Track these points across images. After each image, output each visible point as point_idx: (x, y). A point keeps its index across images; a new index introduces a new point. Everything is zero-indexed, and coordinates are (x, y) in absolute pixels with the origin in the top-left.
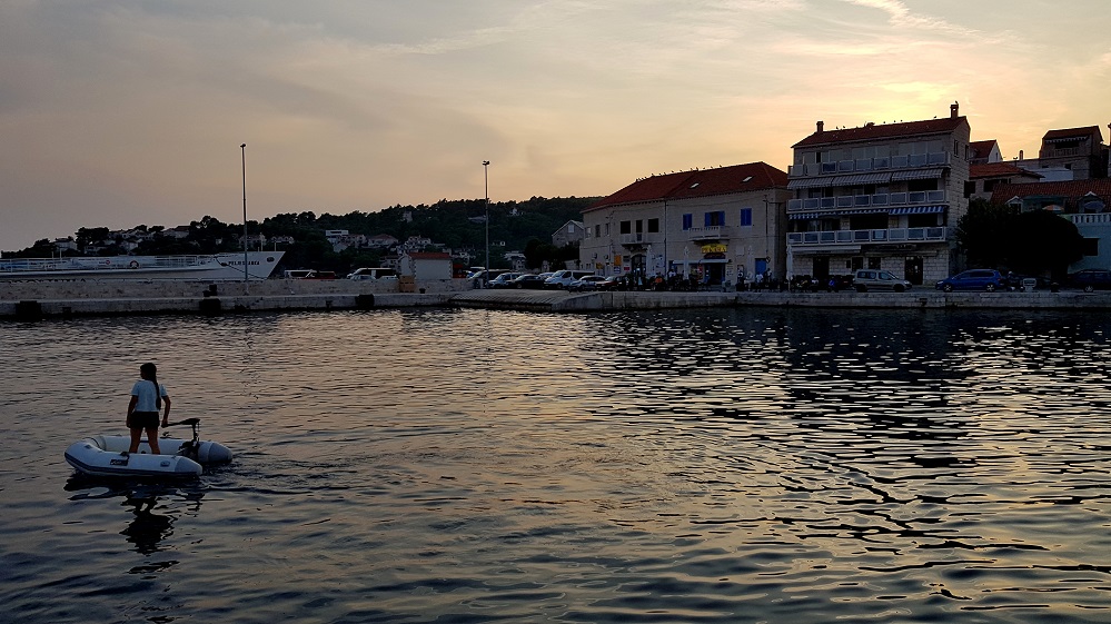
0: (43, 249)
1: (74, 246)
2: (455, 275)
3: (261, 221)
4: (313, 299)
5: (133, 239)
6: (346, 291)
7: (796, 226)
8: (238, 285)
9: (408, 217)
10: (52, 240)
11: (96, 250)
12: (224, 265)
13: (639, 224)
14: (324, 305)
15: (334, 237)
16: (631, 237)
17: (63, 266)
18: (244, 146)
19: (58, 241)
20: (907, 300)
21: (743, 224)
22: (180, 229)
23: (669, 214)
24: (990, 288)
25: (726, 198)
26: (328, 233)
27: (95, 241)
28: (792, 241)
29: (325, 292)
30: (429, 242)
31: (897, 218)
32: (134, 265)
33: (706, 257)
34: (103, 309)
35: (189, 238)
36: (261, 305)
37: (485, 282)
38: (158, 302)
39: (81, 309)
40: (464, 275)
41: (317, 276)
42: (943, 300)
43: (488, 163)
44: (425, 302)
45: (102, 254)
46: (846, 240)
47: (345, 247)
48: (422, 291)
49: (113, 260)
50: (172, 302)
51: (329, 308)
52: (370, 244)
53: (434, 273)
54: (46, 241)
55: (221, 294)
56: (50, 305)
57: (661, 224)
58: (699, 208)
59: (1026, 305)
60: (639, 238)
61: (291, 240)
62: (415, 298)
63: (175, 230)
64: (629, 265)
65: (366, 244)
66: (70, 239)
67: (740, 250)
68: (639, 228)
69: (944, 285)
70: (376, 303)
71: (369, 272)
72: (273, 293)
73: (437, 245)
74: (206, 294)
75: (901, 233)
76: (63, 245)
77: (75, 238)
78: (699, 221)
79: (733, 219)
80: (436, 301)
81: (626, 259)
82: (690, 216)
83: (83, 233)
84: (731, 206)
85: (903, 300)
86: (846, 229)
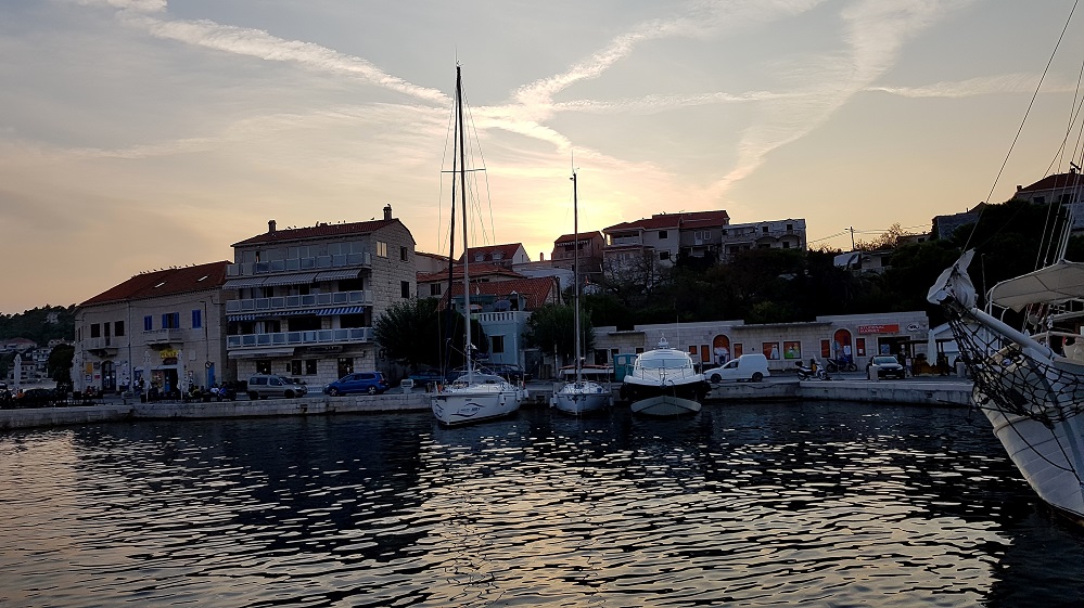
7: (239, 328)
9: (53, 319)
13: (107, 326)
16: (100, 342)
20: (289, 407)
21: (194, 326)
23: (132, 316)
24: (372, 390)
25: (180, 299)
28: (232, 344)
31: (330, 318)
33: (165, 363)
42: (323, 405)
46: (283, 343)
57: (126, 329)
58: (158, 309)
59: (396, 408)
60: (108, 343)
64: (99, 372)
67: (192, 355)
68: (107, 333)
69: (330, 388)
75: (333, 334)
78: (157, 323)
79: (185, 322)
81: (96, 365)
82: (150, 318)
84: (184, 306)
85: (285, 407)
86: (285, 331)
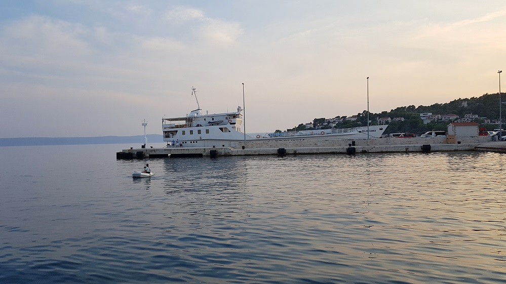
0: (301, 127)
1: (312, 126)
2: (481, 134)
3: (389, 111)
4: (399, 147)
5: (334, 122)
6: (417, 143)
8: (365, 141)
9: (465, 104)
10: (304, 124)
11: (320, 127)
12: (360, 132)
14: (405, 150)
15: (425, 117)
17: (296, 134)
18: (368, 78)
19: (307, 124)
22: (353, 117)
26: (421, 115)
27: (320, 123)
29: (406, 144)
30: (477, 116)
32: (323, 133)
34: (308, 152)
35: (357, 121)
36: (374, 150)
37: (499, 137)
38: (330, 149)
39: (300, 152)
40: (486, 134)
41: (405, 136)
43: (501, 72)
44: (460, 148)
45: (322, 128)
47: (429, 121)
48: (459, 143)
49: (326, 131)
50: (335, 149)
51: (407, 152)
52: (443, 119)
53: (467, 133)
54: (302, 124)
55: (357, 145)
56: (289, 150)
61: (403, 119)
62: (455, 146)
63: (351, 117)
65: (441, 119)
66: (311, 123)
70: (432, 149)
71: (431, 134)
72: (381, 144)
73: (481, 118)
74: (350, 145)
76: (308, 125)
77: (313, 122)
80: (467, 148)
83: (316, 120)
